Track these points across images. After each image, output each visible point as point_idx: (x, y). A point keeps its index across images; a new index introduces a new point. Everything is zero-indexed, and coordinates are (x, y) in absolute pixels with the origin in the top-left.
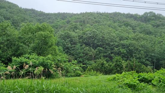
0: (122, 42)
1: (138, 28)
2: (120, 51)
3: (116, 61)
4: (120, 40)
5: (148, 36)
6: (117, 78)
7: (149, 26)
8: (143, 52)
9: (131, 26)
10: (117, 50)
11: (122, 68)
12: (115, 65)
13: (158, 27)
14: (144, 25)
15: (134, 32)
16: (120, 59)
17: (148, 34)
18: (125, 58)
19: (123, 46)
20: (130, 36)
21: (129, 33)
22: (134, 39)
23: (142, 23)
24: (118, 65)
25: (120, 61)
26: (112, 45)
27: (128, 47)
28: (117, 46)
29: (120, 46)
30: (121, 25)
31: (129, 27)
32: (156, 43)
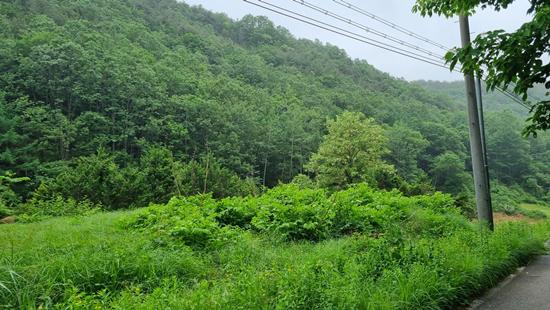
0: (175, 99)
1: (225, 62)
2: (168, 131)
3: (154, 164)
4: (170, 92)
5: (251, 88)
6: (151, 216)
7: (256, 61)
8: (236, 136)
9: (204, 51)
10: (159, 125)
11: (171, 184)
12: (150, 174)
13: (278, 64)
14: (242, 52)
15: (215, 72)
16: (166, 156)
17: (251, 83)
18: (184, 152)
19: (180, 114)
20: (201, 84)
21: (198, 72)
22: (213, 94)
23: (237, 47)
24: (159, 177)
25: (166, 164)
26: (143, 108)
27: (193, 119)
28: (159, 113)
29: (167, 114)
30: (175, 41)
31: (199, 53)
32: (272, 111)
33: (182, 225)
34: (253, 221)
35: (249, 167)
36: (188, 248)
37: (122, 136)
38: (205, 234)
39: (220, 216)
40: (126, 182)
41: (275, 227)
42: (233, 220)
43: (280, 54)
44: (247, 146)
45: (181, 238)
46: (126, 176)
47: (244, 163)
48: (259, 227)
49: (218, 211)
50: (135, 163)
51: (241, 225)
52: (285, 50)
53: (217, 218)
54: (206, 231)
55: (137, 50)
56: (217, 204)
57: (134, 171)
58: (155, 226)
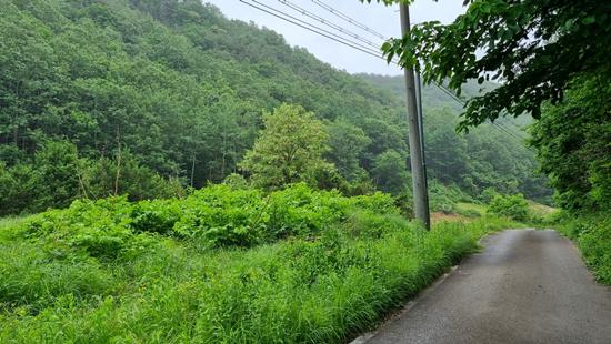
0: (80, 83)
1: (143, 41)
2: (73, 122)
3: (53, 160)
4: (74, 75)
5: (175, 73)
6: (46, 224)
7: (181, 42)
8: (158, 128)
9: (117, 26)
10: (59, 113)
11: (75, 184)
12: (48, 173)
13: (208, 47)
14: (164, 30)
15: (131, 53)
16: (69, 151)
17: (176, 67)
18: (93, 146)
19: (86, 100)
20: (114, 66)
21: (110, 52)
22: (129, 79)
23: (158, 25)
24: (60, 177)
25: (68, 161)
26: (38, 92)
27: (104, 107)
28: (59, 99)
29: (70, 100)
30: (79, 12)
31: (109, 29)
32: (201, 101)
33: (86, 233)
34: (176, 227)
35: (174, 166)
36: (93, 260)
37: (10, 126)
38: (115, 243)
39: (136, 221)
40: (15, 183)
41: (201, 233)
42: (152, 226)
43: (210, 36)
44: (172, 141)
45: (85, 249)
46: (16, 175)
47: (169, 161)
48: (182, 233)
49: (134, 215)
50: (29, 159)
51: (162, 231)
52: (215, 32)
53: (133, 225)
54: (118, 239)
55: (27, 20)
56: (131, 208)
57: (26, 169)
58: (52, 236)
